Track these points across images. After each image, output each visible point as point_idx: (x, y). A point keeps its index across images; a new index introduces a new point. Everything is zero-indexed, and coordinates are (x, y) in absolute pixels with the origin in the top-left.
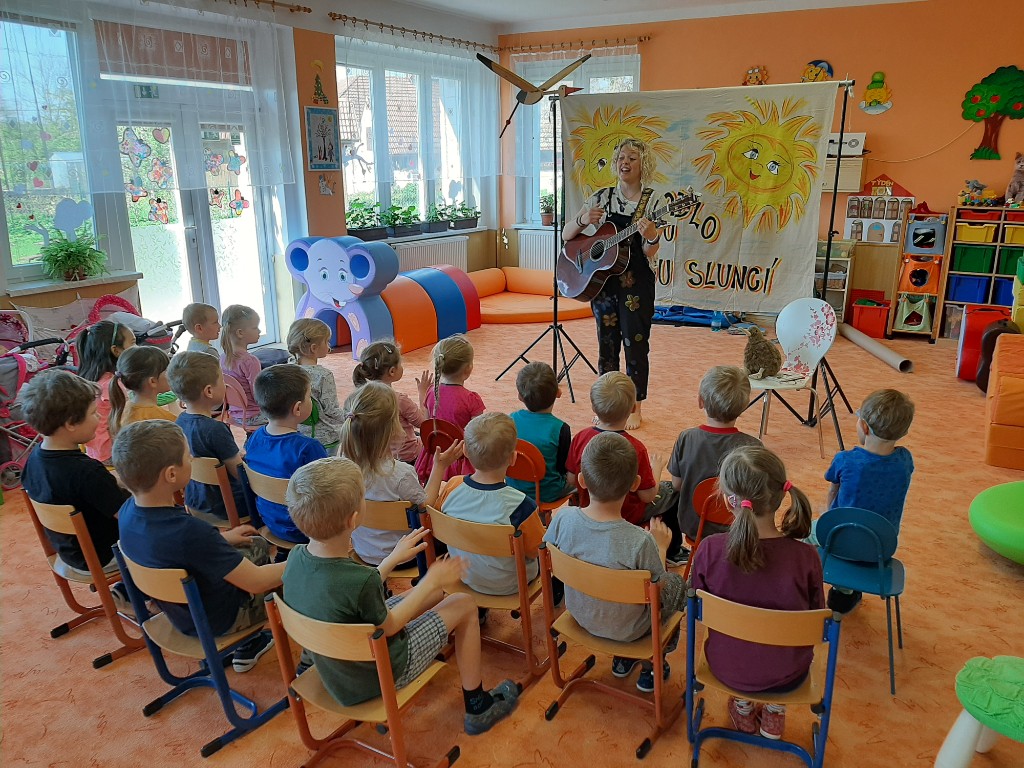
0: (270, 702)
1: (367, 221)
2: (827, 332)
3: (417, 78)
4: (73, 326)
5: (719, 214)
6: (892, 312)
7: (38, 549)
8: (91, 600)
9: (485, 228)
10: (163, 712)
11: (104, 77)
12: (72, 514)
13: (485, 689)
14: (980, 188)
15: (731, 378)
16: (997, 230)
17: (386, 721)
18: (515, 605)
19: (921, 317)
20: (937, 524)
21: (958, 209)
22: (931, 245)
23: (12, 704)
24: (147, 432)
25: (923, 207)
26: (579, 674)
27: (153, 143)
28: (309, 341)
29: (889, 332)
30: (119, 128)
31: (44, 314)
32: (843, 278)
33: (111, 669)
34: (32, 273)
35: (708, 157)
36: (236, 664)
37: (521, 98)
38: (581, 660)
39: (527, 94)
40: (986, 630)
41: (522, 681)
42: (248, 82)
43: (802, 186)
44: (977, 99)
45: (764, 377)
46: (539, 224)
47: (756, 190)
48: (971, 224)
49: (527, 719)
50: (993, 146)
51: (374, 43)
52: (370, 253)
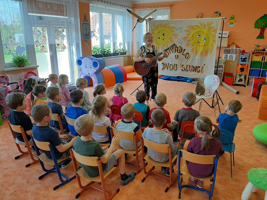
0: (71, 177)
1: (97, 53)
2: (217, 83)
3: (111, 15)
4: (21, 79)
5: (190, 52)
6: (235, 79)
7: (11, 137)
8: (25, 150)
9: (128, 55)
10: (43, 179)
11: (29, 14)
12: (20, 128)
13: (126, 174)
14: (259, 46)
15: (191, 95)
16: (263, 57)
17: (101, 182)
18: (134, 153)
19: (242, 80)
20: (244, 134)
21: (253, 52)
22: (245, 61)
23: (5, 176)
24: (40, 108)
25: (244, 51)
26: (151, 171)
27: (41, 31)
28: (82, 84)
29: (234, 84)
30: (33, 27)
31: (13, 76)
32: (222, 69)
33: (30, 167)
34: (10, 65)
35: (187, 37)
36: (62, 167)
37: (138, 21)
38: (151, 167)
39: (140, 20)
40: (257, 161)
41: (136, 172)
42: (67, 16)
43: (212, 45)
44: (258, 23)
45: (200, 95)
47: (199, 46)
48: (256, 56)
49: (137, 182)
50: (262, 35)
51: (100, 6)
52: (98, 61)
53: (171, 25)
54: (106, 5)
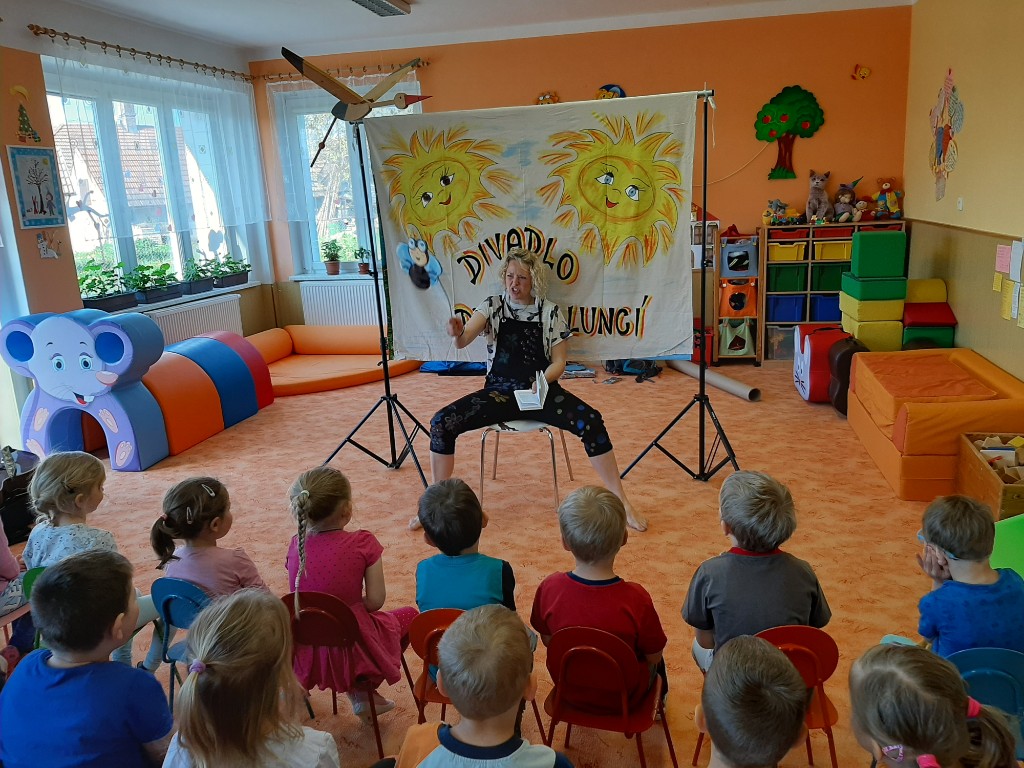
1: (108, 287)
3: (154, 110)
5: (576, 250)
6: (716, 340)
9: (257, 283)
14: (782, 207)
16: (807, 248)
19: (744, 341)
21: (769, 230)
22: (746, 267)
25: (733, 229)
28: (72, 491)
29: (715, 360)
35: (556, 185)
37: (339, 113)
43: (668, 213)
44: (768, 119)
46: (323, 272)
47: (615, 220)
48: (781, 243)
50: (788, 163)
51: (97, 66)
52: (123, 328)
53: (477, 136)
54: (129, 62)
